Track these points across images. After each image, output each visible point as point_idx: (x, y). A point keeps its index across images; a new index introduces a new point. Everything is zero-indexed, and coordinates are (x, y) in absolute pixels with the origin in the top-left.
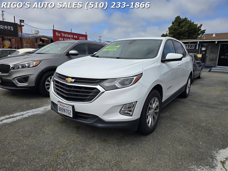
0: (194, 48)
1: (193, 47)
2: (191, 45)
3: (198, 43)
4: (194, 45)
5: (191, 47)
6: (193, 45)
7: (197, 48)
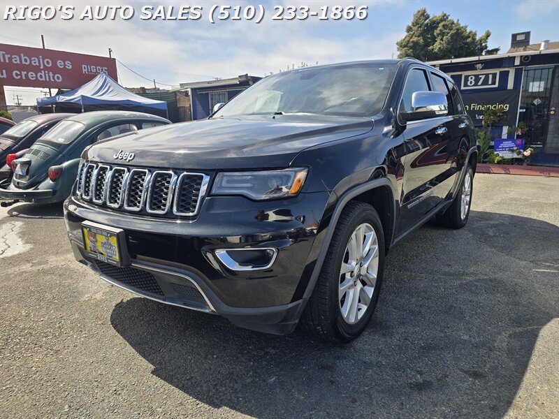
0: (496, 85)
1: (494, 83)
2: (487, 75)
3: (517, 62)
4: (497, 71)
5: (485, 82)
6: (494, 75)
7: (510, 85)
